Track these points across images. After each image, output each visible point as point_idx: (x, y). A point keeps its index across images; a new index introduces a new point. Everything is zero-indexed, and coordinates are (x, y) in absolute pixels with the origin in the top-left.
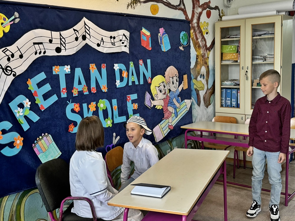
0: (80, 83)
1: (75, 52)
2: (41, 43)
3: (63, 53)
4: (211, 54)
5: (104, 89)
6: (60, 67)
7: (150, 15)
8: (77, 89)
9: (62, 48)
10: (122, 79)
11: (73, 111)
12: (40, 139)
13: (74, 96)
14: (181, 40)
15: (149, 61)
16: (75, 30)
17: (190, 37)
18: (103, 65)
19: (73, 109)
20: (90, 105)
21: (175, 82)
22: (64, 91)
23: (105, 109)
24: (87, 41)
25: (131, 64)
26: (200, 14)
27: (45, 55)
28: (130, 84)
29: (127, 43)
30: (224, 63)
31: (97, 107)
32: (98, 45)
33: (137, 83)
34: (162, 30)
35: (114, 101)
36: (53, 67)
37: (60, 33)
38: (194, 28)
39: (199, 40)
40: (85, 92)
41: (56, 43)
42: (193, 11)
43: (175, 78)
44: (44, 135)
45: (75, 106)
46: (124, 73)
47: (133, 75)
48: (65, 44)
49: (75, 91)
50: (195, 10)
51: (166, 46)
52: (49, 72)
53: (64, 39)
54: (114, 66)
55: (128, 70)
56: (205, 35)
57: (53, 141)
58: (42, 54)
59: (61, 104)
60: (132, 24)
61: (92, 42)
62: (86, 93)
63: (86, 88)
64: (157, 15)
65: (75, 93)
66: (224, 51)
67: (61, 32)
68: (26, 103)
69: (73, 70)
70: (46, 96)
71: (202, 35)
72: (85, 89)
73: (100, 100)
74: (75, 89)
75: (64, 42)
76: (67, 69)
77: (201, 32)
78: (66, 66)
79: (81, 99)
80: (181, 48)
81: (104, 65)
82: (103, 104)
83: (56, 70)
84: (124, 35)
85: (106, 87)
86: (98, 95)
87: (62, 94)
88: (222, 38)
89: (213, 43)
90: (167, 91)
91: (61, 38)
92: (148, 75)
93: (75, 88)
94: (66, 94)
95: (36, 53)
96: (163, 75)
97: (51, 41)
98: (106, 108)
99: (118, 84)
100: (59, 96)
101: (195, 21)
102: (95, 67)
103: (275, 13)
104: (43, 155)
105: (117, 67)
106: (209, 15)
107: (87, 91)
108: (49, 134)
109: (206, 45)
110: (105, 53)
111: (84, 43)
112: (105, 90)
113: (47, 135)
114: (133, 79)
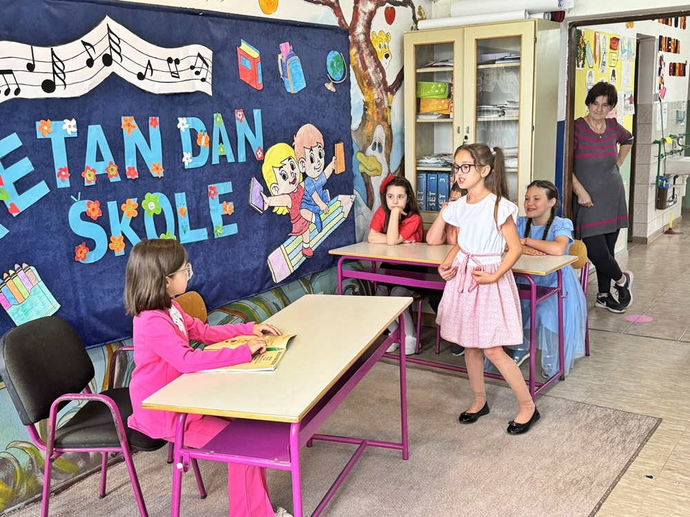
0: (99, 157)
1: (87, 91)
2: (10, 72)
3: (59, 93)
4: (395, 100)
5: (156, 172)
6: (53, 122)
7: (259, 14)
8: (94, 170)
9: (58, 81)
10: (196, 151)
11: (85, 217)
12: (11, 277)
13: (86, 184)
14: (330, 70)
15: (257, 113)
16: (85, 44)
17: (349, 62)
18: (152, 119)
19: (85, 212)
20: (124, 205)
21: (316, 157)
22: (63, 173)
23: (158, 213)
24: (114, 68)
25: (218, 119)
26: (372, 14)
28: (216, 161)
29: (207, 73)
30: (422, 119)
31: (141, 211)
32: (141, 76)
33: (231, 159)
34: (285, 48)
35: (180, 198)
36: (37, 123)
37: (52, 49)
38: (357, 44)
39: (370, 70)
40: (112, 176)
41: (44, 71)
42: (356, 9)
43: (316, 151)
44: (18, 268)
45: (89, 207)
46: (201, 138)
47: (221, 141)
48: (64, 73)
49: (90, 175)
50: (360, 6)
51: (295, 82)
52: (28, 134)
53: (61, 62)
54: (178, 122)
55: (210, 132)
56: (383, 61)
57: (40, 279)
58: (12, 95)
59: (58, 202)
60: (219, 33)
61: (127, 70)
62: (115, 178)
63: (115, 168)
64: (275, 15)
65: (89, 179)
66: (423, 94)
67: (54, 48)
69: (82, 129)
70: (22, 185)
71: (376, 60)
72: (112, 170)
73: (148, 195)
74: (88, 170)
75: (62, 68)
76: (69, 127)
77: (373, 53)
78: (66, 121)
79: (103, 191)
80: (330, 87)
81: (156, 119)
82: (154, 203)
83: (44, 129)
84: (199, 55)
85: (161, 166)
86: (143, 183)
87: (58, 180)
88: (418, 66)
89: (401, 77)
90: (299, 178)
91: (55, 60)
92: (257, 142)
93: (88, 168)
94: (67, 180)
96: (290, 142)
97: (31, 67)
98: (162, 211)
99: (188, 160)
100: (52, 184)
101: (360, 29)
102: (134, 123)
103: (521, 15)
104: (18, 310)
105: (184, 124)
106: (390, 17)
107: (116, 176)
108: (30, 266)
109: (384, 82)
110: (156, 94)
111: (107, 71)
112: (158, 173)
113: (26, 268)
114: (222, 150)
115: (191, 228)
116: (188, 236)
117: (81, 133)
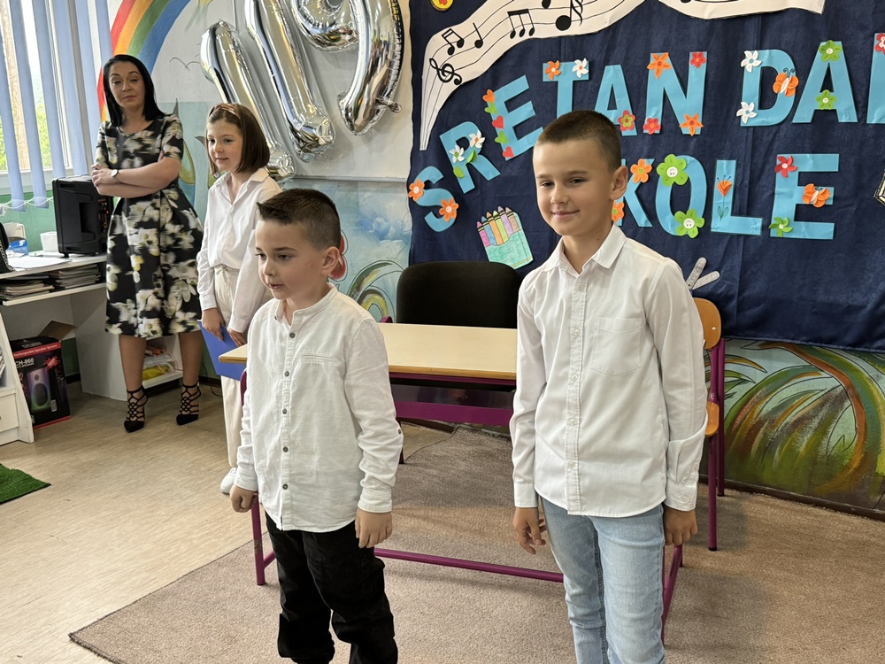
0: (612, 104)
1: (607, 25)
2: (526, 11)
3: (575, 29)
5: (689, 127)
6: (563, 63)
9: (575, 16)
12: (494, 217)
18: (695, 56)
20: (634, 166)
25: (831, 50)
27: (533, 36)
31: (653, 177)
33: (846, 117)
35: (726, 169)
36: (544, 64)
40: (625, 129)
41: (560, 6)
44: (502, 211)
46: (782, 82)
48: (581, 6)
54: (744, 57)
55: (802, 71)
57: (521, 228)
58: (526, 36)
63: (631, 119)
68: (474, 139)
69: (597, 70)
70: (521, 130)
73: (670, 157)
78: (577, 61)
81: (700, 55)
83: (550, 71)
85: (699, 120)
95: (513, 35)
97: (546, 4)
98: (688, 181)
102: (668, 61)
107: (631, 128)
108: (513, 211)
110: (707, 20)
113: (510, 212)
114: (825, 102)
115: (733, 214)
116: (725, 223)
117: (594, 76)
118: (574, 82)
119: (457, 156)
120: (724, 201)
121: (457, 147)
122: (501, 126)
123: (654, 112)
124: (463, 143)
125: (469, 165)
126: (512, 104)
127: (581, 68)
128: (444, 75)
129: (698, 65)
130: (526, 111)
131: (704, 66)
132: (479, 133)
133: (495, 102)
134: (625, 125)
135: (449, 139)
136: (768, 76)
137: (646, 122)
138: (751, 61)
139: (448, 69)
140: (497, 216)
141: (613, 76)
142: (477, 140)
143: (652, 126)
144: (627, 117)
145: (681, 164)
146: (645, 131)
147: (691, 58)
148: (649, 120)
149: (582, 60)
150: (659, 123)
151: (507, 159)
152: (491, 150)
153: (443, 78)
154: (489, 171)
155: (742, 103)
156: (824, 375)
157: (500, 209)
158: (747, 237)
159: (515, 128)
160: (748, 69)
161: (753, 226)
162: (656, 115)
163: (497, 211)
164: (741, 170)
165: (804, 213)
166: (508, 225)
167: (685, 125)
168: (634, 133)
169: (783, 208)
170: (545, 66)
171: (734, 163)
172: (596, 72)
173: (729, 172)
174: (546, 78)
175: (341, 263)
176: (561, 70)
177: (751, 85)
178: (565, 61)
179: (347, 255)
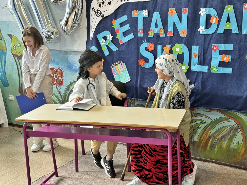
0: (156, 26)
10: (208, 25)
13: (149, 36)
18: (184, 10)
19: (147, 47)
20: (164, 47)
22: (141, 31)
23: (181, 53)
25: (229, 8)
27: (129, 1)
46: (213, 19)
54: (200, 10)
55: (220, 16)
57: (126, 68)
58: (126, 1)
63: (163, 31)
65: (151, 34)
68: (109, 37)
70: (125, 34)
73: (177, 45)
74: (151, 31)
78: (144, 11)
83: (135, 14)
85: (186, 32)
87: (138, 33)
94: (142, 34)
99: (202, 30)
100: (135, 35)
102: (175, 11)
104: (117, 76)
107: (163, 34)
113: (122, 63)
114: (228, 26)
115: (198, 64)
116: (196, 68)
117: (150, 16)
118: (143, 17)
119: (103, 43)
120: (195, 60)
121: (103, 40)
122: (118, 32)
123: (171, 29)
124: (105, 38)
125: (107, 46)
126: (122, 25)
127: (145, 13)
128: (98, 14)
129: (185, 13)
130: (127, 27)
131: (187, 13)
132: (111, 35)
133: (116, 24)
134: (161, 33)
135: (100, 37)
136: (208, 17)
137: (168, 32)
138: (203, 12)
139: (99, 12)
140: (117, 64)
141: (156, 16)
142: (110, 37)
143: (170, 33)
144: (161, 30)
145: (180, 47)
146: (168, 35)
147: (182, 10)
148: (169, 31)
149: (146, 10)
150: (173, 33)
151: (121, 44)
152: (115, 41)
153: (97, 15)
154: (114, 48)
155: (200, 26)
156: (231, 120)
157: (119, 62)
158: (203, 72)
159: (123, 33)
160: (202, 14)
161: (205, 69)
162: (171, 30)
163: (118, 62)
164: (200, 49)
165: (222, 64)
166: (122, 67)
167: (181, 33)
168: (164, 36)
169: (215, 63)
170: (133, 12)
171: (198, 47)
172: (150, 14)
173: (196, 50)
174: (133, 16)
175: (62, 81)
176: (139, 13)
177: (203, 20)
178: (140, 10)
179: (64, 78)
